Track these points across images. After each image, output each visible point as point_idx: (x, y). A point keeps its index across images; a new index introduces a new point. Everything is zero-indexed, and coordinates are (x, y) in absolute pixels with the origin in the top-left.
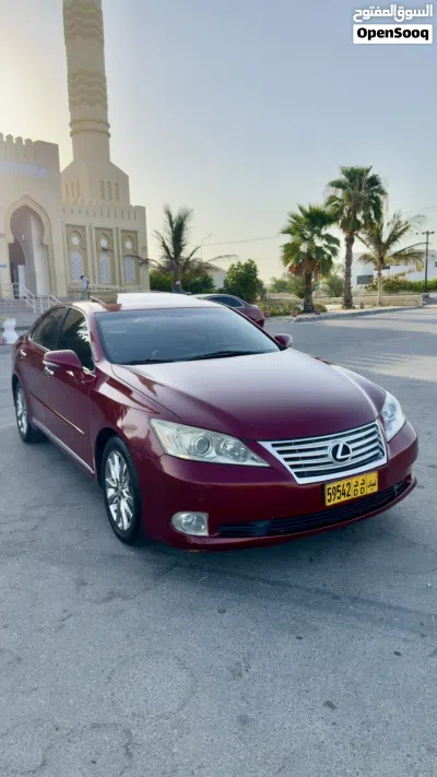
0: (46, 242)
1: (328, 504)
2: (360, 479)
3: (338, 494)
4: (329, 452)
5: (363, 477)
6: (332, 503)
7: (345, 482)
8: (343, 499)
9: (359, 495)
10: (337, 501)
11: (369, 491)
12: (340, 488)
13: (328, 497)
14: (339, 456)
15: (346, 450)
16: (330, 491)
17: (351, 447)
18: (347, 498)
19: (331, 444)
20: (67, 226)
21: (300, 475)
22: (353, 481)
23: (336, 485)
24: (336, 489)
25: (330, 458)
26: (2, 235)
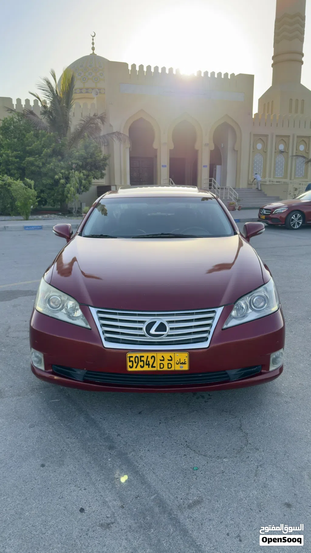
0: (236, 149)
1: (129, 369)
2: (167, 356)
3: (142, 363)
4: (144, 326)
5: (172, 354)
6: (134, 369)
7: (150, 355)
8: (146, 368)
9: (166, 368)
10: (139, 369)
11: (178, 368)
12: (144, 359)
13: (130, 364)
14: (152, 331)
15: (162, 327)
16: (132, 359)
17: (168, 326)
18: (151, 369)
19: (148, 320)
20: (255, 135)
21: (108, 339)
22: (159, 356)
23: (139, 355)
24: (140, 359)
25: (144, 332)
26: (207, 145)
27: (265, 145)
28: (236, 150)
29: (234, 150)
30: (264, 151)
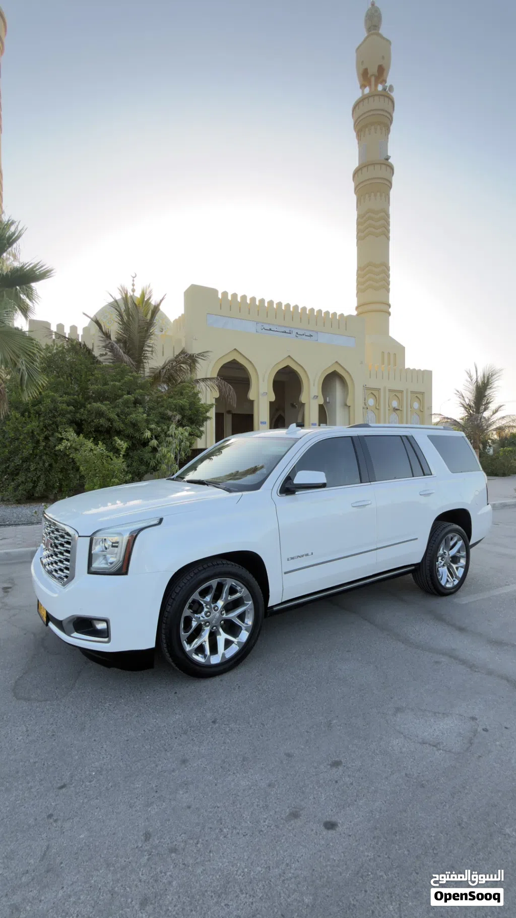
20: (366, 388)
26: (316, 397)
27: (377, 400)
28: (348, 405)
29: (346, 405)
30: (376, 408)
